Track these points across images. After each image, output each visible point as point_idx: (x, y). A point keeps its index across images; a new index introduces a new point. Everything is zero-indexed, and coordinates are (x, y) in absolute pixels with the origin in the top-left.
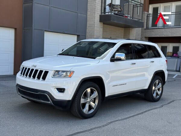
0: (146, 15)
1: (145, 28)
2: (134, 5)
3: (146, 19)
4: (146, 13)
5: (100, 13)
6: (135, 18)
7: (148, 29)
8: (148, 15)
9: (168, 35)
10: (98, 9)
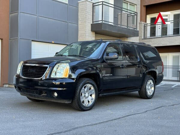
0: (143, 25)
1: (143, 38)
2: (128, 14)
3: (143, 29)
4: (143, 23)
5: (92, 22)
6: (130, 27)
7: (146, 39)
8: (145, 25)
9: (166, 44)
10: (89, 18)
